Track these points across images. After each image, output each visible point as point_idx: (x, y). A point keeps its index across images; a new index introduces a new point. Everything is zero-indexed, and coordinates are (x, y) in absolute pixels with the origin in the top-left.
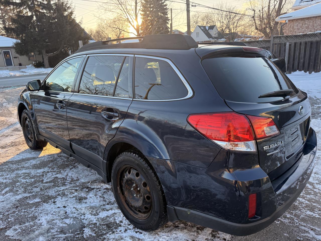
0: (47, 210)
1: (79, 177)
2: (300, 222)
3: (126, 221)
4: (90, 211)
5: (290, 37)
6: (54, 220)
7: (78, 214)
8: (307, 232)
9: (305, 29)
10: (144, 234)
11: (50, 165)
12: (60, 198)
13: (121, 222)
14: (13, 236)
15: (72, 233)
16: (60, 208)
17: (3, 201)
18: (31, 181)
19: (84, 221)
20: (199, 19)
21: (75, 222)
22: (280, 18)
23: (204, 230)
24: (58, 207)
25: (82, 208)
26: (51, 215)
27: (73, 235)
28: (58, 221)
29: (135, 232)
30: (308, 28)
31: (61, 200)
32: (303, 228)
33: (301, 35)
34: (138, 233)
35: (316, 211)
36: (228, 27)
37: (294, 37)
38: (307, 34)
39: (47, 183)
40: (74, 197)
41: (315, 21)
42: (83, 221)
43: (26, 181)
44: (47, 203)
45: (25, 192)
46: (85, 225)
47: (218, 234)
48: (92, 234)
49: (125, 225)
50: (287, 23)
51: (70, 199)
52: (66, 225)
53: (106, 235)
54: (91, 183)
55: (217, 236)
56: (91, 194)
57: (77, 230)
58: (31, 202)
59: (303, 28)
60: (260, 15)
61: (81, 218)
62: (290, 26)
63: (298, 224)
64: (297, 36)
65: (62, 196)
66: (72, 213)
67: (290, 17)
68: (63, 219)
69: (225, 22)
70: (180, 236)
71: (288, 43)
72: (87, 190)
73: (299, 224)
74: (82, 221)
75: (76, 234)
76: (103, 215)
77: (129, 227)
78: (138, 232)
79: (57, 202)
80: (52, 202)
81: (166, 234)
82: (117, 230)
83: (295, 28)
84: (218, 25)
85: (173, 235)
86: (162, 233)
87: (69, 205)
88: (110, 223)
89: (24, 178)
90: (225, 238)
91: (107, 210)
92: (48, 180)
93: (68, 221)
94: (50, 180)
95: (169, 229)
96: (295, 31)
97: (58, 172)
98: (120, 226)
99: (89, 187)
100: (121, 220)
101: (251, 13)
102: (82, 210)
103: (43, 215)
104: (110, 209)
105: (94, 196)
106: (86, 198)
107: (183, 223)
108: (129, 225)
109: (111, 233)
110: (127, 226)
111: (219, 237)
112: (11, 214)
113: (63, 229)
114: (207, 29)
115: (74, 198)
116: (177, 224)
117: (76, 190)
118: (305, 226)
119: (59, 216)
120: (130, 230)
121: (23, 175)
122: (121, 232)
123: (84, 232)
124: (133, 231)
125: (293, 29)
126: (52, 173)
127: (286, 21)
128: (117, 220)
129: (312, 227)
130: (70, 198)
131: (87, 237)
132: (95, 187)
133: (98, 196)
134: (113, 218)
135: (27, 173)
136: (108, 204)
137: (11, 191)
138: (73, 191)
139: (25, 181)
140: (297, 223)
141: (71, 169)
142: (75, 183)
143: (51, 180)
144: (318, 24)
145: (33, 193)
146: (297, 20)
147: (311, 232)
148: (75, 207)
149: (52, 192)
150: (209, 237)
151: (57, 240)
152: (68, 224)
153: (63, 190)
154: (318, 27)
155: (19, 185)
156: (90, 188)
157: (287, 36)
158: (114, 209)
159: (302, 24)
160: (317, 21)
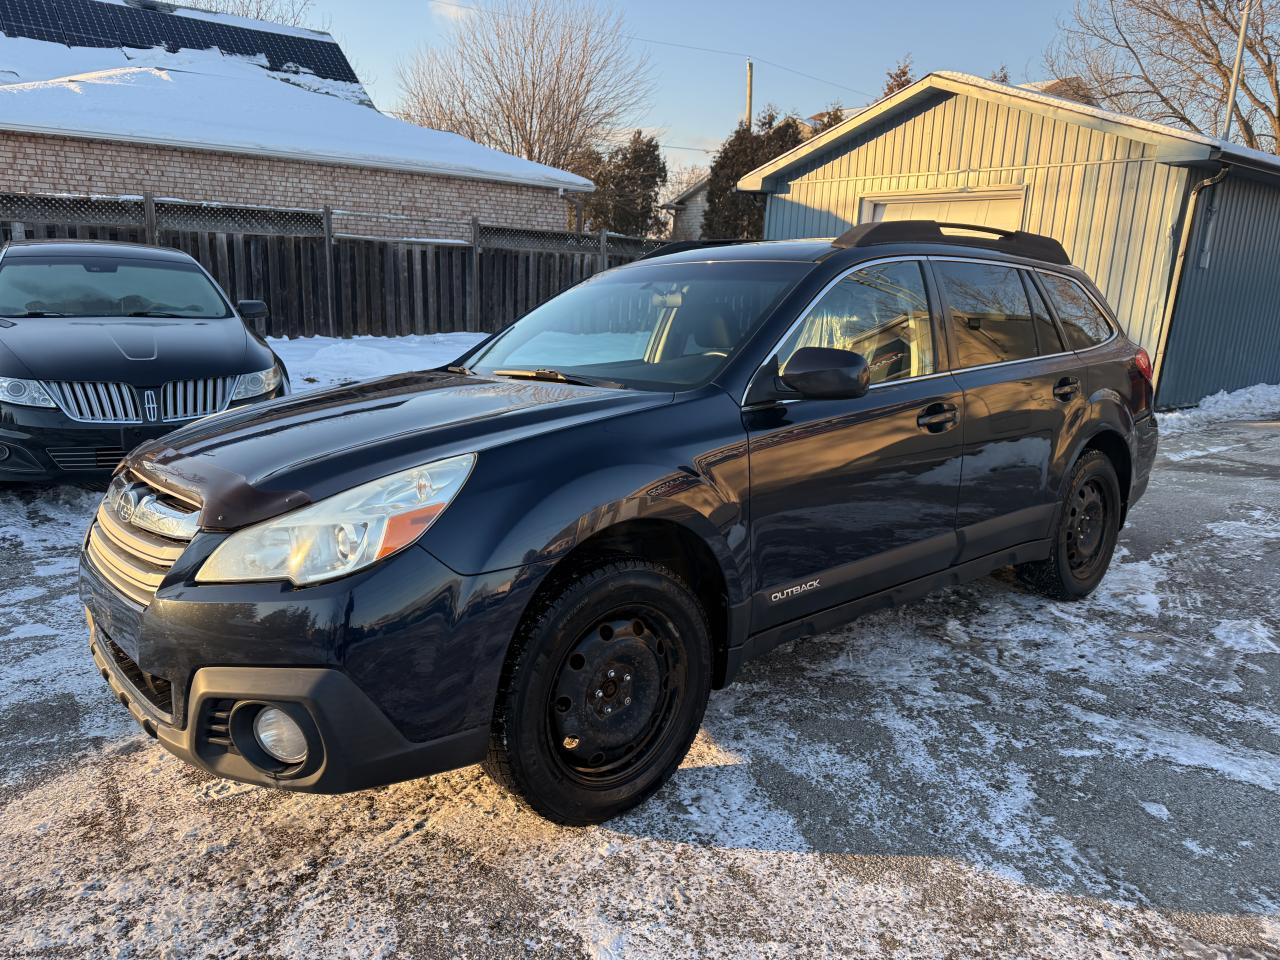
5: (23, 203)
9: (30, 177)
30: (39, 171)
33: (69, 200)
37: (39, 204)
41: (62, 154)
59: (20, 171)
144: (76, 166)
154: (78, 177)
157: (8, 196)
159: (10, 155)
160: (69, 154)
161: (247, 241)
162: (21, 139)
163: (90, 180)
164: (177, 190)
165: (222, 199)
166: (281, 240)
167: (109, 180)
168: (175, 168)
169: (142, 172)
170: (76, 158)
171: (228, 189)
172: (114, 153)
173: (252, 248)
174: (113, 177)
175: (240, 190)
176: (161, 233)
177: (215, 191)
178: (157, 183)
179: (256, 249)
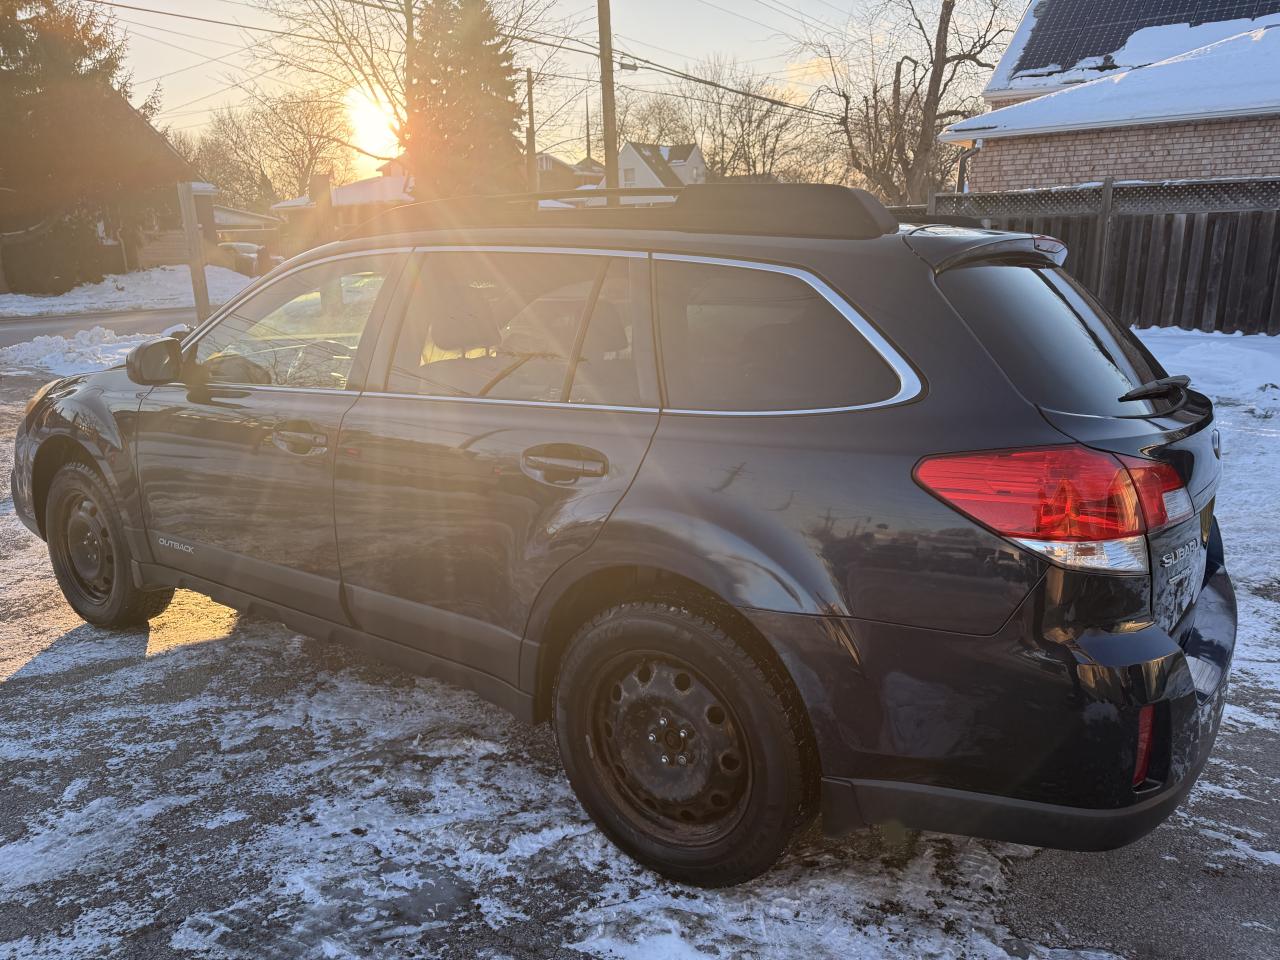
0: (295, 849)
1: (359, 723)
2: (1194, 818)
3: (621, 864)
4: (472, 839)
5: (994, 201)
6: (343, 880)
7: (427, 853)
8: (1228, 845)
9: (1040, 174)
10: (706, 899)
11: (214, 685)
12: (323, 801)
13: (603, 865)
14: (208, 951)
15: (439, 917)
16: (344, 838)
17: (88, 831)
18: (168, 748)
19: (463, 874)
20: (629, 118)
21: (430, 881)
22: (956, 131)
23: (909, 865)
24: (335, 835)
25: (433, 831)
26: (321, 866)
27: (445, 924)
28: (360, 882)
29: (669, 895)
30: (1048, 169)
31: (329, 808)
32: (1210, 833)
33: (1032, 194)
34: (682, 898)
35: (1229, 782)
36: (741, 153)
37: (1007, 201)
38: (1049, 192)
39: (236, 750)
40: (377, 794)
41: (1072, 148)
42: (456, 873)
43: (145, 751)
44: (281, 823)
45: (162, 789)
46: (476, 888)
47: (961, 874)
48: (515, 915)
49: (622, 877)
50: (978, 150)
51: (365, 802)
52: (406, 894)
53: (569, 915)
54: (422, 740)
55: (958, 881)
56: (440, 782)
57: (454, 906)
58: (212, 825)
59: (1033, 170)
60: (867, 113)
61: (444, 865)
62: (988, 159)
63: (1192, 824)
64: (1016, 197)
65: (325, 793)
66: (401, 850)
67: (989, 128)
68: (378, 874)
69: (730, 132)
70: (837, 892)
71: (986, 221)
72: (418, 767)
73: (1194, 822)
74: (453, 874)
75: (455, 921)
76: (525, 846)
77: (641, 879)
78: (682, 892)
79: (319, 816)
80: (298, 819)
81: (785, 890)
82: (603, 894)
83: (1005, 168)
84: (705, 141)
85: (811, 893)
86: (768, 890)
87: (374, 822)
88: (563, 874)
89: (128, 738)
90: (990, 885)
91: (536, 831)
92: (239, 741)
93: (400, 878)
94: (245, 738)
95: (790, 873)
96: (1006, 178)
97: (261, 707)
98: (607, 879)
99: (421, 753)
100: (601, 859)
101: (835, 105)
102: (435, 836)
103: (288, 865)
104: (544, 826)
105: (458, 787)
106: (429, 797)
107: (828, 851)
108: (638, 873)
109: (584, 904)
110: (629, 877)
111: (967, 885)
112: (149, 873)
113: (401, 909)
114: (666, 158)
115: (382, 799)
116: (808, 854)
117: (377, 770)
118: (1213, 828)
119: (355, 865)
120: (650, 890)
121: (120, 728)
122: (621, 900)
123: (481, 910)
124: (658, 891)
125: (1000, 171)
126: (241, 715)
127: (975, 142)
128: (584, 861)
129: (1235, 828)
130: (364, 798)
131: (503, 927)
132: (444, 752)
133: (470, 785)
134: (566, 854)
135: (131, 721)
136: (523, 809)
137: (99, 789)
138: (365, 772)
139: (139, 748)
140: (1186, 822)
141: (310, 695)
142: (356, 745)
143: (250, 738)
144: (1082, 158)
145: (202, 793)
146: (1012, 140)
147: (1239, 843)
148: (403, 829)
149: (277, 783)
150: (934, 885)
151: (396, 946)
152: (410, 888)
153: (320, 773)
154: (1082, 169)
155: (121, 765)
156: (424, 757)
157: (984, 197)
158: (560, 823)
159: (1028, 156)
160: (1079, 148)
161: (1212, 220)
162: (1039, 140)
163: (1093, 170)
164: (1182, 169)
165: (1235, 172)
166: (1257, 217)
167: (1111, 167)
168: (1182, 146)
169: (1147, 154)
170: (1084, 149)
171: (1244, 160)
172: (1122, 139)
173: (1217, 227)
174: (1115, 164)
175: (1260, 159)
176: (1113, 219)
177: (1226, 164)
178: (1160, 164)
179: (1222, 229)
